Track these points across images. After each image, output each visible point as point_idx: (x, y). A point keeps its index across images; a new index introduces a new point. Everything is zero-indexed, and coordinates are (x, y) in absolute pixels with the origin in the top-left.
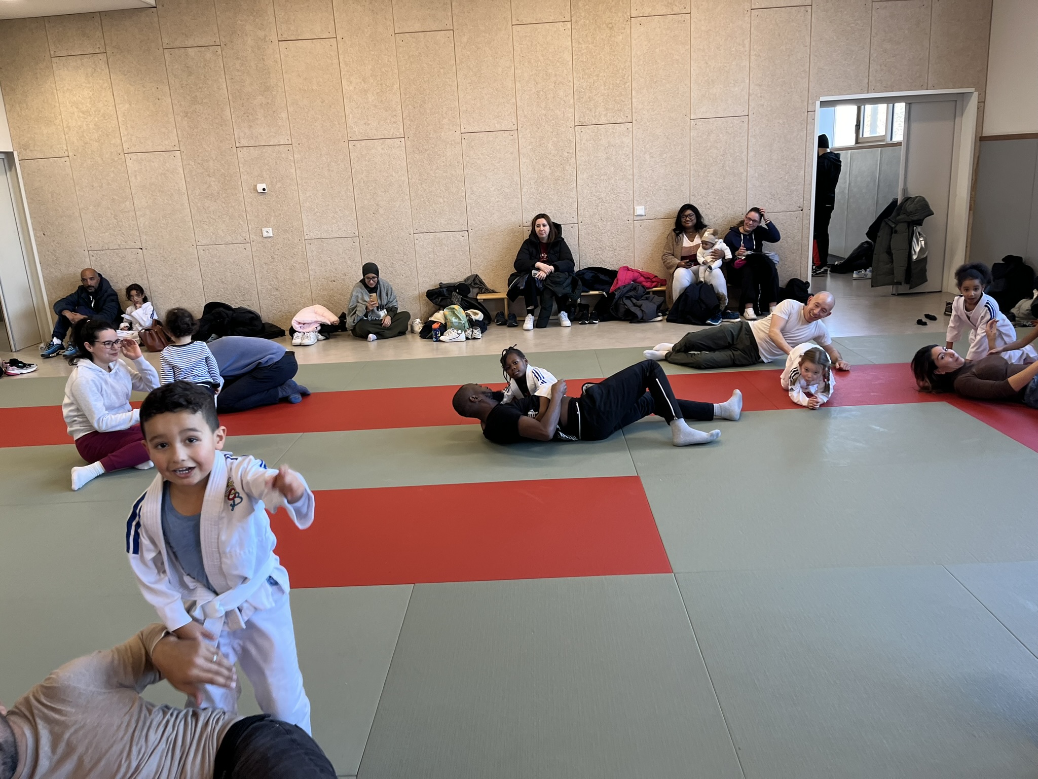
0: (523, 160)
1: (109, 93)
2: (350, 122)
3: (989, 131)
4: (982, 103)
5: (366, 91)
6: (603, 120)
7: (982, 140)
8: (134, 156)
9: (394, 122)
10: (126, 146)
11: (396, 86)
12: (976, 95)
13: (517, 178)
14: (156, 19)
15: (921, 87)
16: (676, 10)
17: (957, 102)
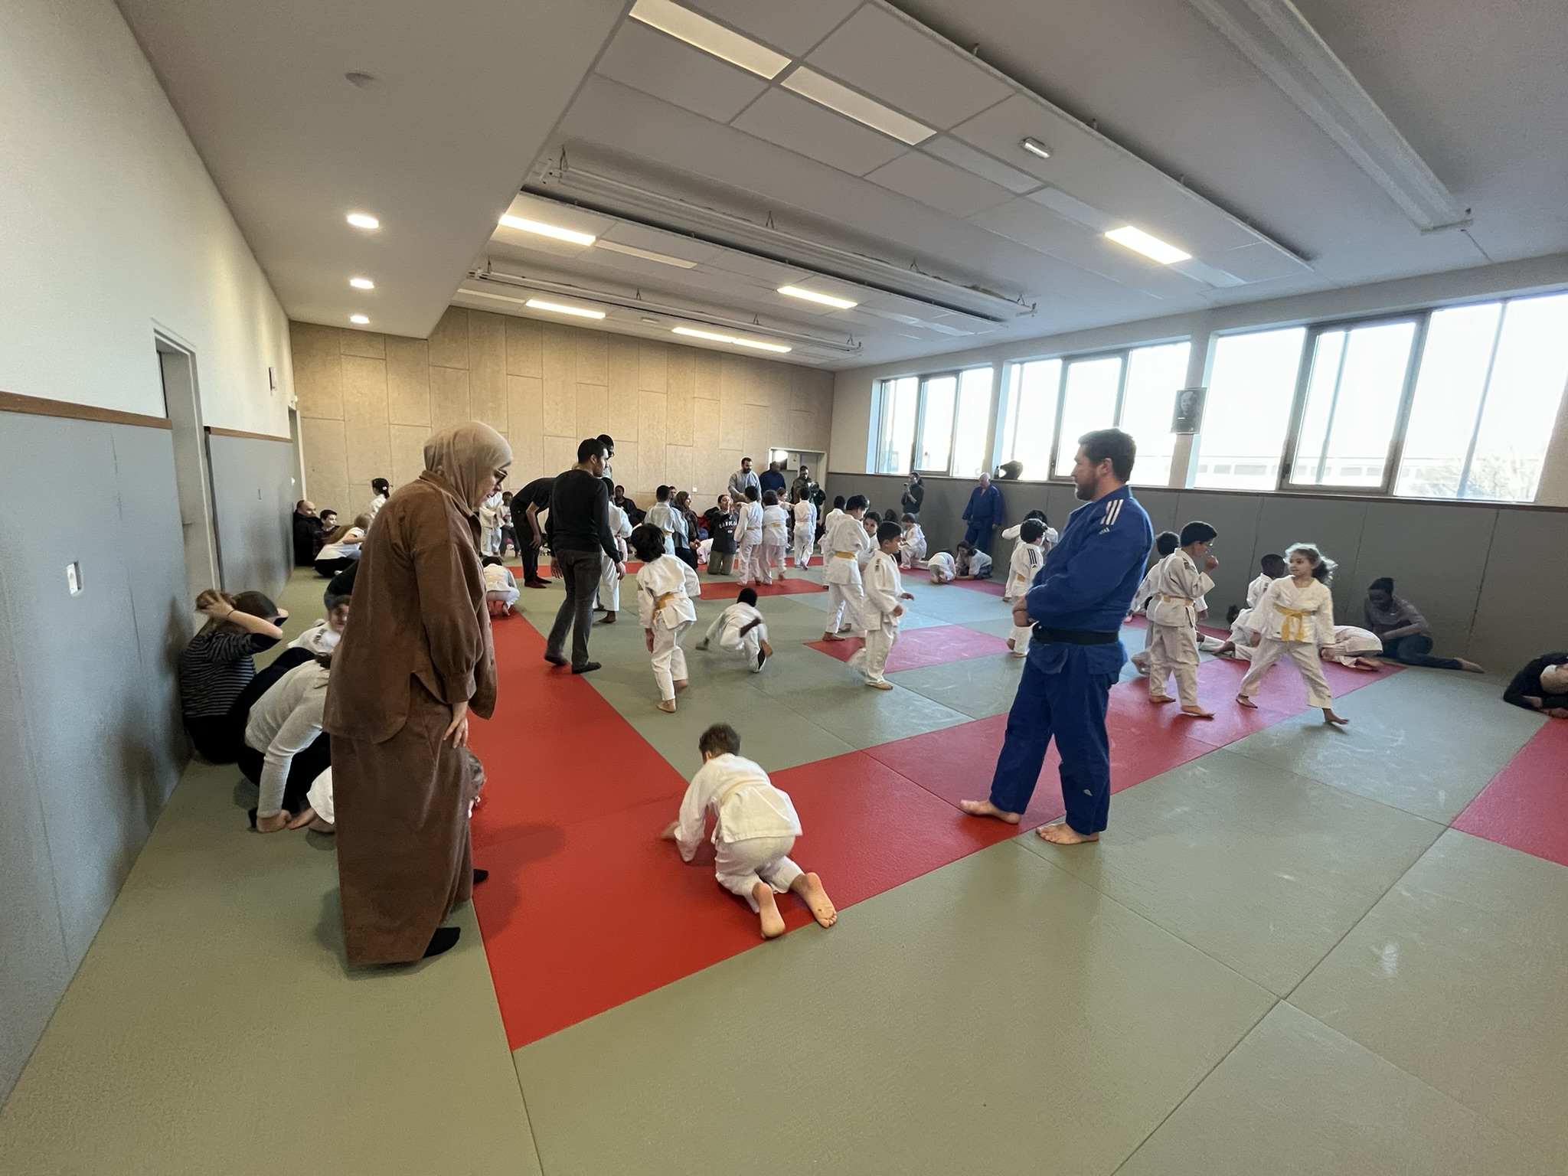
0: (640, 457)
1: (384, 385)
2: (546, 425)
3: (830, 471)
4: (828, 458)
5: (558, 410)
6: (679, 444)
7: (829, 474)
8: (397, 427)
9: (572, 429)
10: (391, 420)
11: (574, 411)
12: (826, 454)
13: (636, 467)
14: (426, 347)
15: (807, 449)
16: (714, 398)
17: (818, 457)
